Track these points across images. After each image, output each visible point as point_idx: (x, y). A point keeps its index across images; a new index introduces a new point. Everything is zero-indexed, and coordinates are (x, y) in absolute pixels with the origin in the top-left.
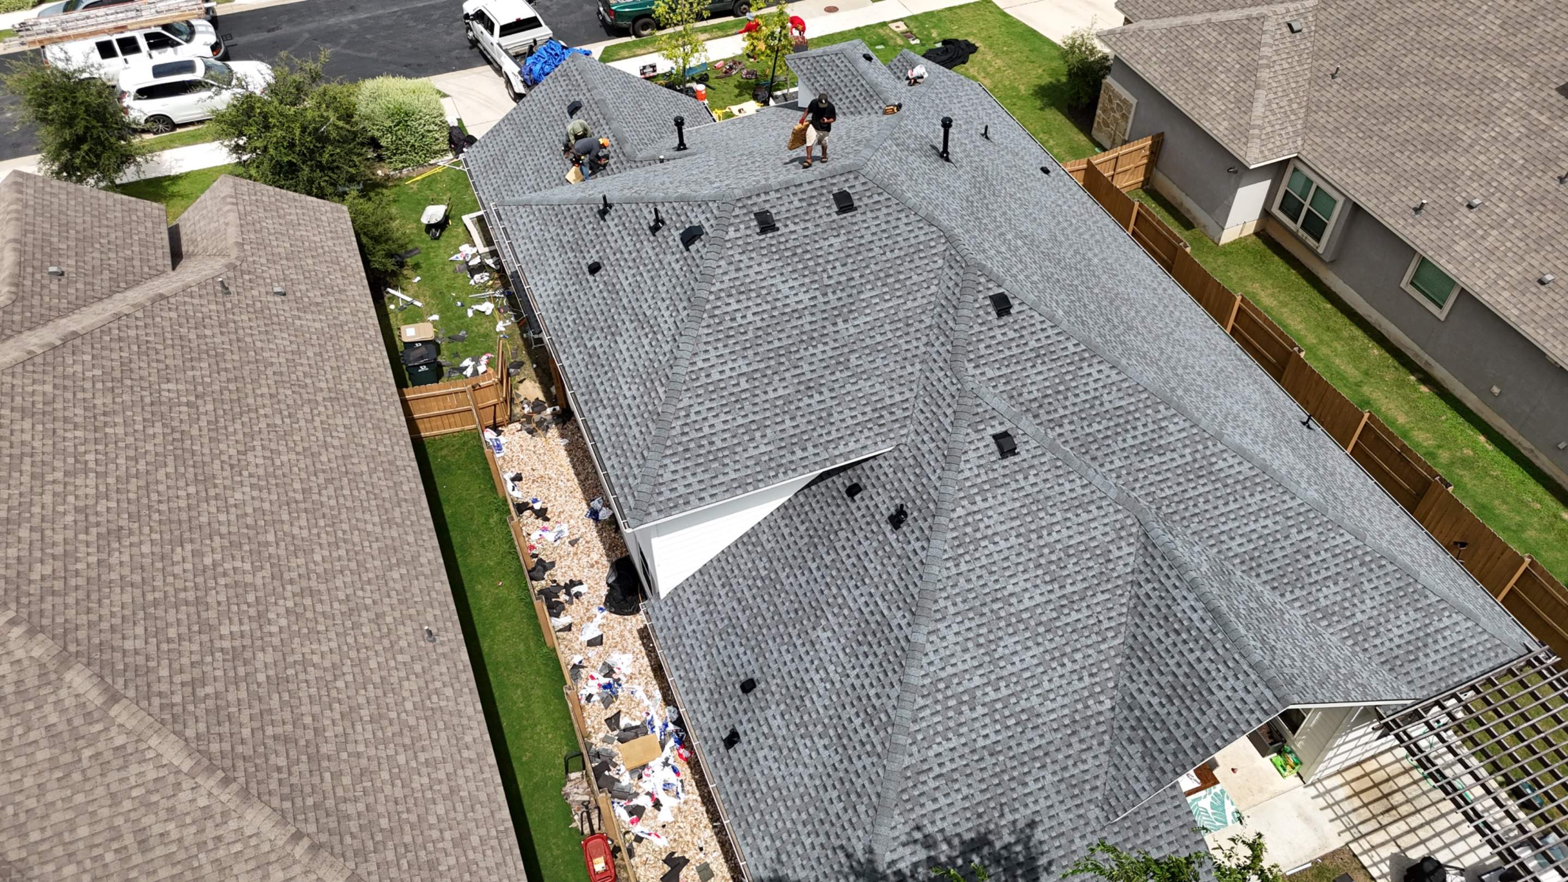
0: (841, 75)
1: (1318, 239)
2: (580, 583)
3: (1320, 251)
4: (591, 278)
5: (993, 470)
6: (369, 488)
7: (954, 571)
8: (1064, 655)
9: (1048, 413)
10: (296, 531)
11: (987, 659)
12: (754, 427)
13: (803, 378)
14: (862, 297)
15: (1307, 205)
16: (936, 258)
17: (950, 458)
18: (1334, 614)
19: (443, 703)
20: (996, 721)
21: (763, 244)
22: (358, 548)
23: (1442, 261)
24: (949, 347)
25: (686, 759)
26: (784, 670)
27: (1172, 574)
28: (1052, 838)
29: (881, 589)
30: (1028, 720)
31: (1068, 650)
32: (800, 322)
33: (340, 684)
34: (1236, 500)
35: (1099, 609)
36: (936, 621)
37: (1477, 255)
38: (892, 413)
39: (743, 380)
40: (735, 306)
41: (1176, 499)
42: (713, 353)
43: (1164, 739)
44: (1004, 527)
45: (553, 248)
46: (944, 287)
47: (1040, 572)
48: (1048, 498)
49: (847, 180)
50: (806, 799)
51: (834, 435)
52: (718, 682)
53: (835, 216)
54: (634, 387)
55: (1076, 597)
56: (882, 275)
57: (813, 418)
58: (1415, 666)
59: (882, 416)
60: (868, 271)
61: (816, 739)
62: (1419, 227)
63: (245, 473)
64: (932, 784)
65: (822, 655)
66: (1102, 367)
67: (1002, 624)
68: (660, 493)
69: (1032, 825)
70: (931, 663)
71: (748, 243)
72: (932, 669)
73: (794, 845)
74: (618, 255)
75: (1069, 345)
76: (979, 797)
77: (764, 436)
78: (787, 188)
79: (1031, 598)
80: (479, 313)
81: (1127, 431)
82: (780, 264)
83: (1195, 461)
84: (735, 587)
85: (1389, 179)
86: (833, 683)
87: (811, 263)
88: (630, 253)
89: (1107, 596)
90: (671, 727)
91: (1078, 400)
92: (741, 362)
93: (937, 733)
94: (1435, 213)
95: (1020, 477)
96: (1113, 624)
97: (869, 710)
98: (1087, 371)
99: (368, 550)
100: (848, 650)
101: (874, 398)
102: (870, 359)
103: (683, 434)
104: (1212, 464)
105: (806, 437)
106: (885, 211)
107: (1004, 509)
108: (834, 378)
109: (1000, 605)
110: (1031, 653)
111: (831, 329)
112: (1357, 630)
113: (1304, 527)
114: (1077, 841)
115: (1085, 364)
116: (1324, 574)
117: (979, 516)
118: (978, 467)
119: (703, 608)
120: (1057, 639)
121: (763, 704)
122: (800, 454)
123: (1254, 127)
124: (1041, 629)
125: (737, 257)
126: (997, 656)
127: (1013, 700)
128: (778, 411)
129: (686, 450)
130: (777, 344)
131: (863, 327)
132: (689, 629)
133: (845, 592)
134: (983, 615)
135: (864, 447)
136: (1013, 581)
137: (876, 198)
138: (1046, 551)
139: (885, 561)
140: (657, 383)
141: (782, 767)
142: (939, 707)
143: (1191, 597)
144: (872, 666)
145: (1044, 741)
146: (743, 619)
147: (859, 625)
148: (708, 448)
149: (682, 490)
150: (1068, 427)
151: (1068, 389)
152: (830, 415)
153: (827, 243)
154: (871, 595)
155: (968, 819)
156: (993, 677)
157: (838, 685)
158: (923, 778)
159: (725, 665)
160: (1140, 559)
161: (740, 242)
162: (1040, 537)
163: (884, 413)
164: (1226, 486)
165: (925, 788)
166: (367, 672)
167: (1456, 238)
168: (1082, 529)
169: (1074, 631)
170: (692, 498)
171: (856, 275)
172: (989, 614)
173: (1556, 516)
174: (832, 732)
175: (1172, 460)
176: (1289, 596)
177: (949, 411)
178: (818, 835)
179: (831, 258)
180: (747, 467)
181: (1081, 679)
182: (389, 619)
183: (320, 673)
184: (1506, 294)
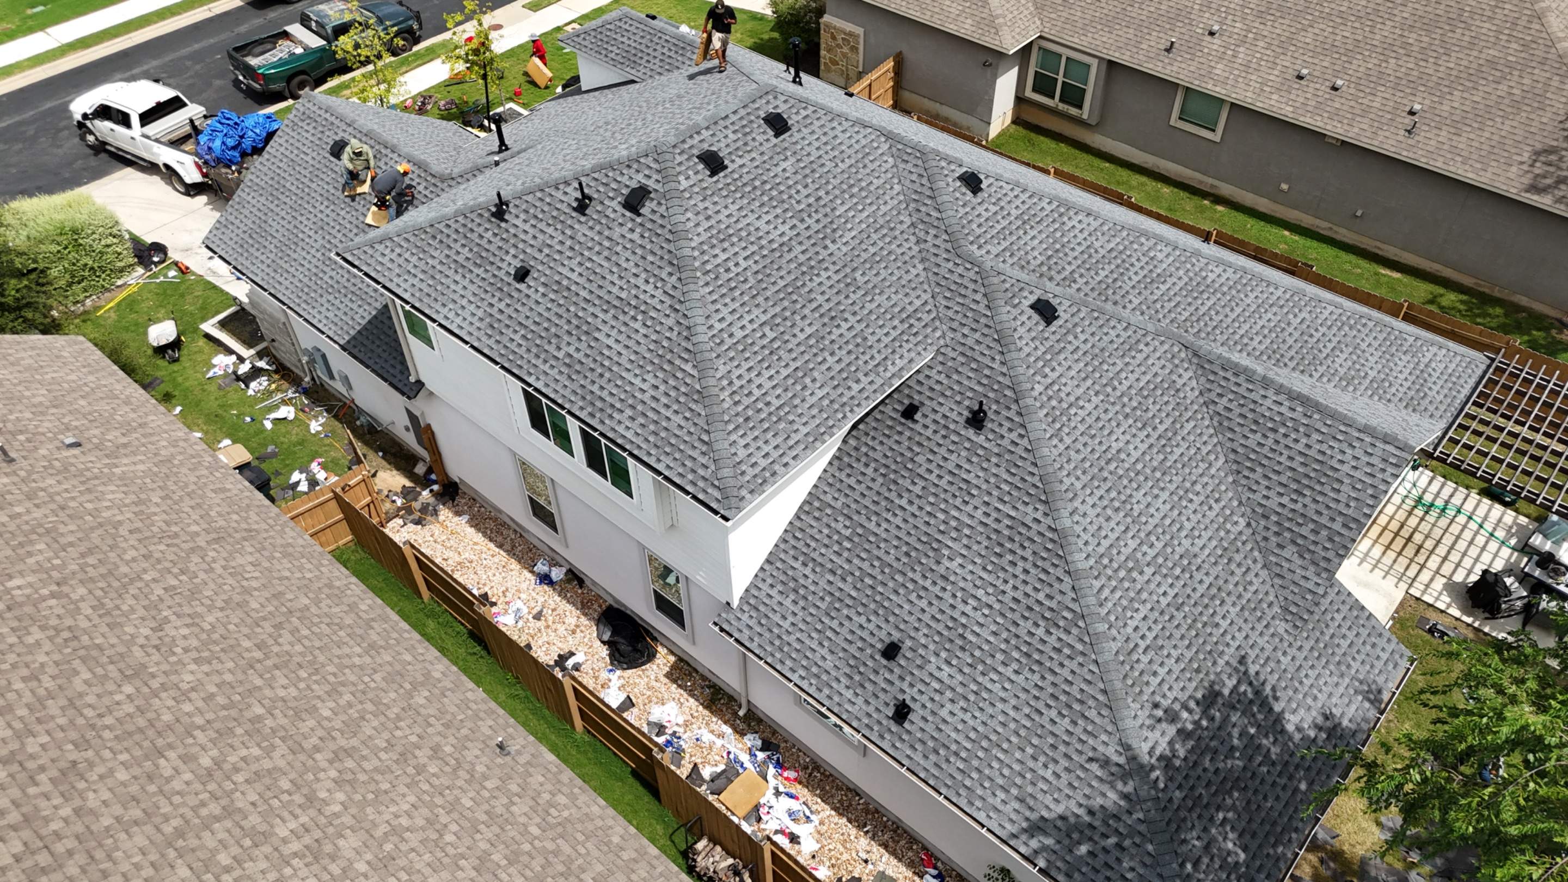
0: (637, 38)
1: (1080, 107)
2: (572, 654)
3: (1085, 116)
4: (522, 286)
5: (1046, 339)
6: (327, 620)
7: (1061, 447)
8: (1187, 491)
9: (1059, 272)
10: (282, 693)
11: (1129, 520)
12: (800, 374)
13: (822, 311)
14: (838, 213)
15: (1061, 79)
16: (885, 158)
17: (1002, 341)
18: (1353, 378)
19: (566, 814)
20: (1165, 576)
21: (720, 186)
22: (361, 687)
23: (1209, 87)
24: (945, 237)
25: (795, 780)
26: (926, 618)
27: (1241, 380)
28: (1262, 666)
29: (995, 493)
30: (1189, 563)
31: (1188, 485)
32: (792, 255)
33: (449, 838)
34: (1237, 305)
35: (1192, 438)
36: (1071, 500)
37: (1236, 72)
38: (919, 319)
39: (767, 329)
40: (723, 256)
41: (1194, 318)
42: (725, 312)
43: (1312, 530)
44: (1081, 390)
45: (451, 273)
46: (907, 183)
47: (1131, 421)
48: (1102, 350)
49: (768, 102)
50: (1023, 732)
51: (879, 357)
52: (852, 662)
53: (774, 141)
54: (649, 377)
55: (1170, 434)
56: (845, 187)
57: (851, 347)
58: (1427, 401)
59: (911, 325)
60: (831, 187)
61: (1000, 669)
62: (1176, 64)
63: (178, 650)
64: (1145, 659)
65: (962, 584)
66: (1080, 217)
67: (1125, 482)
68: (743, 473)
69: (1242, 660)
70: (1086, 543)
71: (705, 188)
72: (1090, 548)
73: (1034, 784)
74: (546, 251)
75: (1044, 204)
76: (1189, 654)
77: (814, 380)
78: (716, 123)
79: (1136, 448)
80: (277, 421)
81: (1127, 269)
82: (745, 201)
83: (1191, 279)
84: (819, 560)
85: (1131, 31)
86: (990, 607)
87: (774, 193)
88: (562, 243)
89: (1192, 423)
90: (761, 756)
91: (1076, 254)
92: (756, 312)
93: (1124, 609)
94: (1184, 48)
95: (1070, 338)
96: (1210, 448)
97: (1047, 615)
98: (1070, 224)
99: (373, 685)
100: (989, 568)
101: (897, 310)
102: (874, 272)
103: (736, 403)
104: (1205, 278)
105: (853, 369)
106: (817, 124)
107: (1073, 373)
108: (850, 301)
109: (1115, 464)
110: (1161, 500)
111: (824, 253)
112: (1375, 385)
113: (1297, 310)
114: (1282, 658)
115: (1065, 219)
116: (1330, 346)
117: (1056, 387)
118: (1032, 340)
119: (792, 596)
120: (1174, 478)
121: (919, 662)
122: (856, 387)
123: (997, 17)
124: (1158, 475)
125: (701, 206)
126: (1136, 514)
127: (1169, 550)
128: (815, 351)
129: (747, 419)
130: (781, 283)
131: (853, 243)
132: (786, 625)
133: (954, 513)
134: (1105, 479)
135: (911, 361)
136: (1114, 437)
137: (804, 113)
138: (1125, 400)
139: (985, 465)
140: (678, 362)
141: (977, 714)
142: (1114, 583)
143: (1270, 393)
144: (1026, 571)
145: (1211, 579)
146: (848, 588)
147: (989, 538)
148: (766, 410)
149: (763, 463)
150: (1081, 281)
151: (1063, 246)
152: (865, 339)
153: (780, 169)
154: (987, 504)
155: (1190, 679)
156: (1142, 535)
157: (997, 606)
158: (1135, 657)
159: (851, 642)
160: (1203, 380)
161: (696, 189)
162: (1114, 389)
163: (912, 321)
164: (1224, 294)
165: (1142, 666)
166: (468, 814)
167: (1213, 64)
168: (1143, 369)
169: (1184, 466)
170: (776, 467)
171: (821, 193)
172: (1110, 477)
173: (1376, 274)
174: (1016, 654)
175: (1174, 284)
176: (1316, 375)
177: (978, 297)
178: (1056, 762)
179: (791, 182)
180: (814, 417)
181: (1210, 508)
182: (448, 749)
183: (420, 835)
184: (1275, 97)
